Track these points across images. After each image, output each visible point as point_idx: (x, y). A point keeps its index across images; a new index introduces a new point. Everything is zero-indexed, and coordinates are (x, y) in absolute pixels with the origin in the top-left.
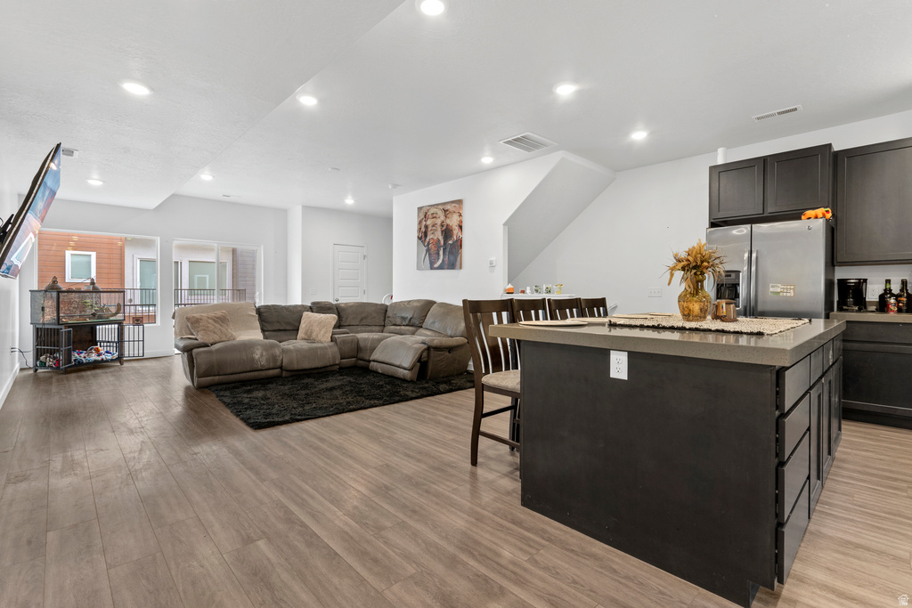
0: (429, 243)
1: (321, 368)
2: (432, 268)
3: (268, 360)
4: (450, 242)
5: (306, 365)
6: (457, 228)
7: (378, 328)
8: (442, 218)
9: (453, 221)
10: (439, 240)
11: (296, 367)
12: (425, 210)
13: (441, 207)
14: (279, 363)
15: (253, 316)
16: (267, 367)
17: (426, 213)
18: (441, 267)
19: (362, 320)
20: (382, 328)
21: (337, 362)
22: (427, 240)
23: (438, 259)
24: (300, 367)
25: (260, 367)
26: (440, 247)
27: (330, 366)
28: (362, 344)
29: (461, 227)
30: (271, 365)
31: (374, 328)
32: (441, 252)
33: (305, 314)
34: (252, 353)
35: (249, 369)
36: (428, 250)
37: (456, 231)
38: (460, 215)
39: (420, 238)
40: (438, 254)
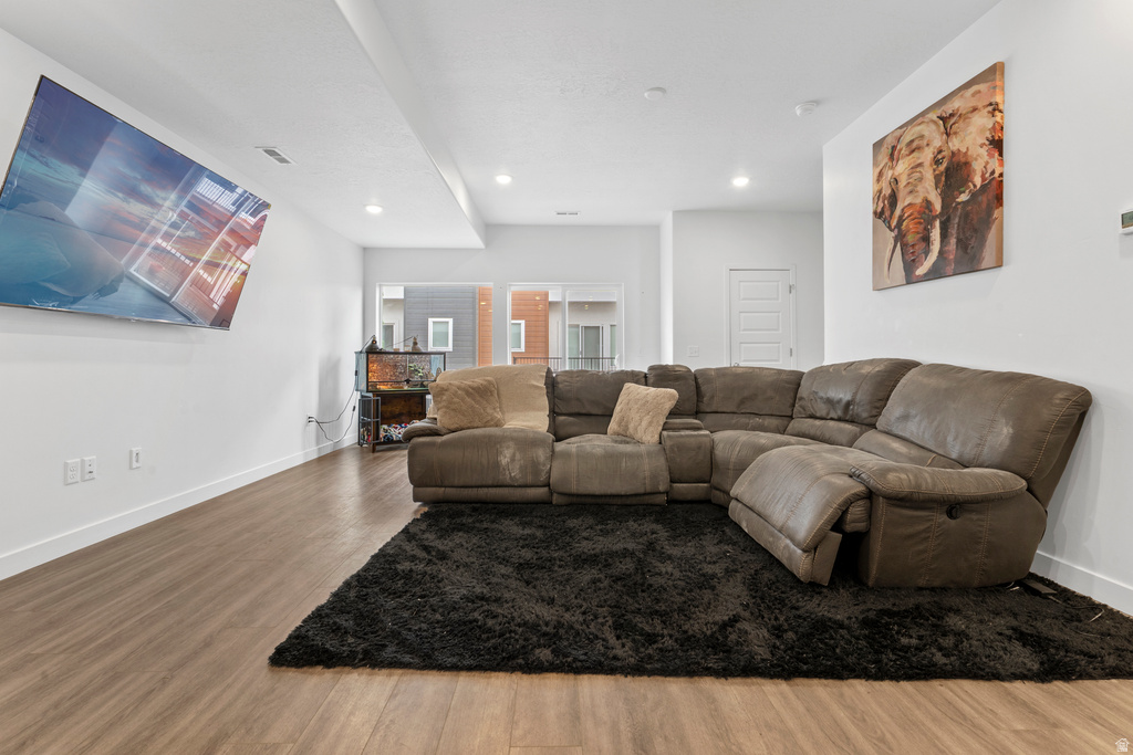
0: (901, 220)
1: (627, 496)
2: (910, 279)
3: (523, 469)
4: (963, 197)
5: (595, 486)
6: (983, 152)
7: (774, 422)
8: (937, 142)
9: (970, 140)
10: (928, 204)
11: (574, 488)
12: (890, 141)
13: (933, 116)
14: (543, 478)
15: (537, 387)
16: (521, 482)
17: (894, 148)
18: (936, 273)
19: (742, 402)
20: (785, 421)
21: (661, 488)
22: (898, 212)
23: (927, 252)
24: (582, 490)
25: (508, 481)
26: (930, 222)
27: (645, 494)
28: (720, 452)
29: (997, 145)
30: (530, 479)
31: (769, 421)
32: (936, 234)
33: (629, 387)
34: (498, 453)
35: (490, 482)
36: (900, 237)
37: (981, 161)
38: (995, 109)
39: (878, 215)
40: (926, 239)
